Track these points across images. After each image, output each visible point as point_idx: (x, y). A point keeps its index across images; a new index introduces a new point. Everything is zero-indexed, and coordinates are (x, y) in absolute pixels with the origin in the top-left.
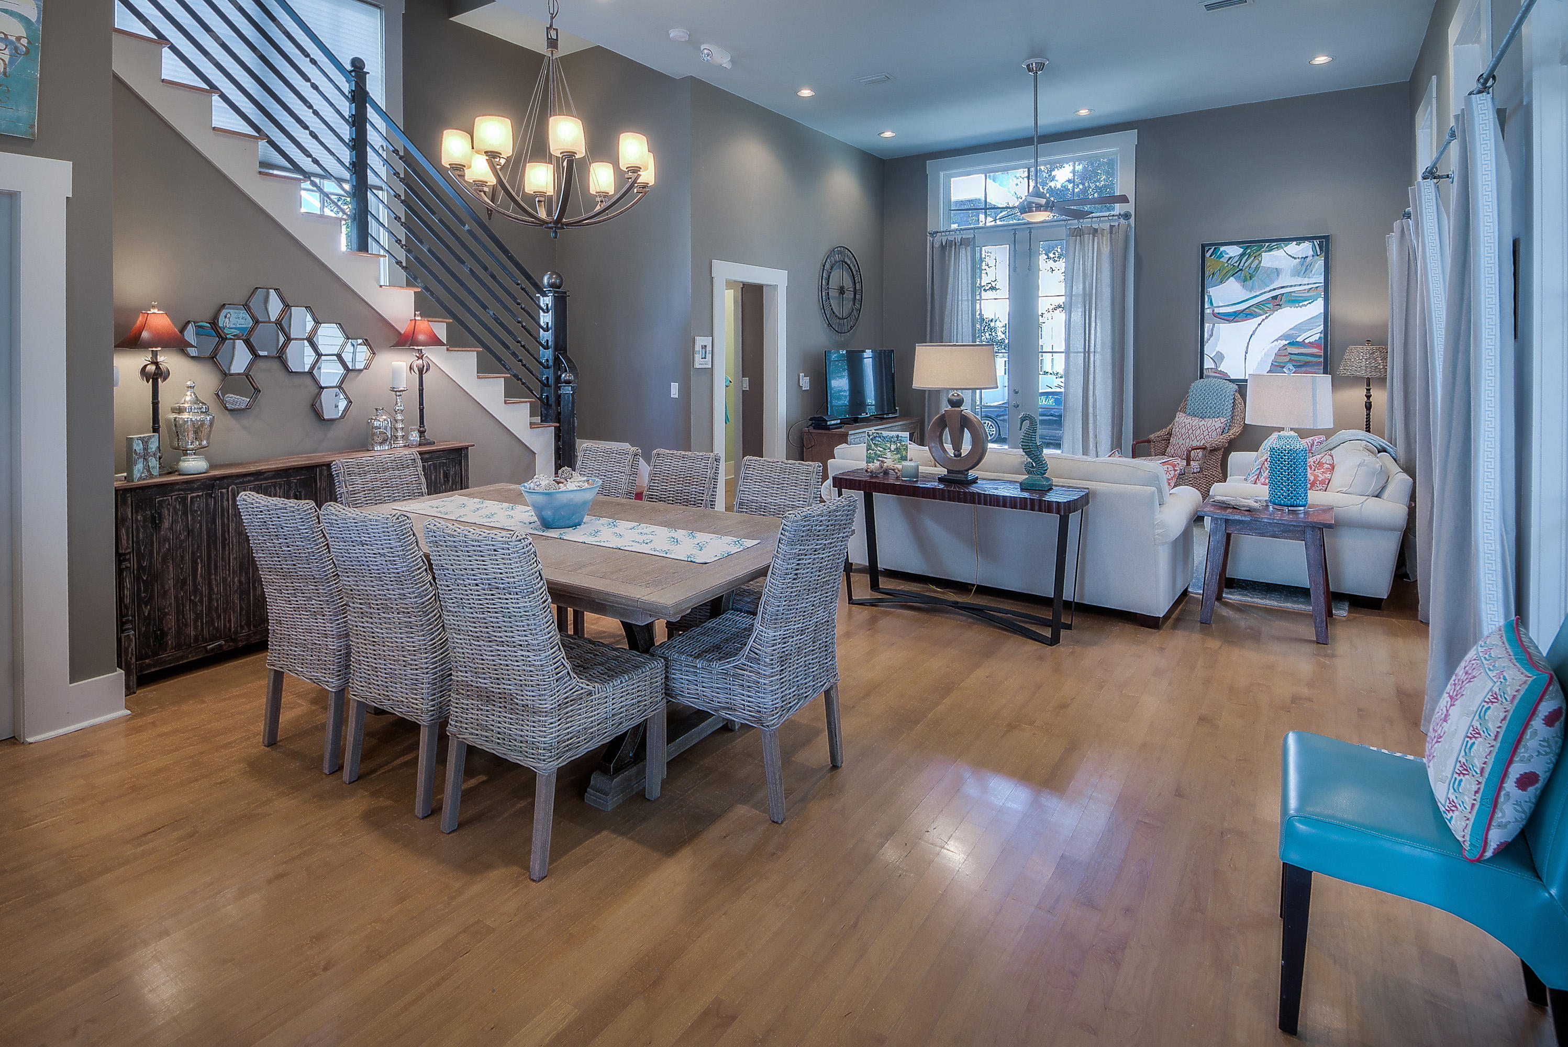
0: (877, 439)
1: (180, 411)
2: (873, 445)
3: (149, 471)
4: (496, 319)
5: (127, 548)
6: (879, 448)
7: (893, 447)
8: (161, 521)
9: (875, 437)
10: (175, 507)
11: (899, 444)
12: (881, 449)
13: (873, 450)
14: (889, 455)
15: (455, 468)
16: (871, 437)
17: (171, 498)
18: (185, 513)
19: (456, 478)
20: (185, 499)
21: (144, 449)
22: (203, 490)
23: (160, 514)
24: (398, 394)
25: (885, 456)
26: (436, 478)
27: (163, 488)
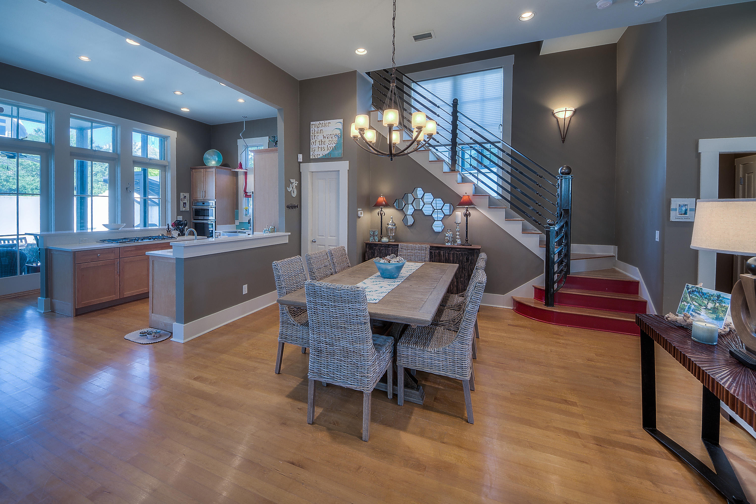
0: (695, 293)
1: (388, 225)
2: (689, 298)
3: (375, 240)
4: (523, 193)
5: (367, 259)
6: (694, 303)
7: (710, 305)
8: (375, 254)
9: (693, 291)
10: (378, 251)
11: (717, 304)
12: (696, 304)
13: (688, 303)
14: (703, 312)
15: (472, 257)
16: (689, 290)
17: (377, 248)
18: (380, 253)
19: (472, 261)
20: (380, 249)
21: (373, 234)
22: (384, 247)
23: (375, 252)
24: (457, 224)
25: (698, 312)
26: (462, 259)
27: (376, 245)
